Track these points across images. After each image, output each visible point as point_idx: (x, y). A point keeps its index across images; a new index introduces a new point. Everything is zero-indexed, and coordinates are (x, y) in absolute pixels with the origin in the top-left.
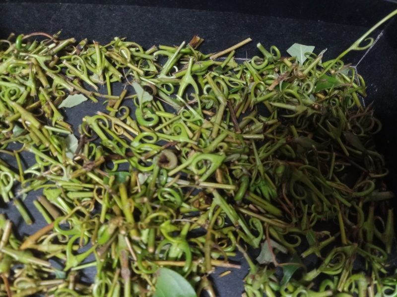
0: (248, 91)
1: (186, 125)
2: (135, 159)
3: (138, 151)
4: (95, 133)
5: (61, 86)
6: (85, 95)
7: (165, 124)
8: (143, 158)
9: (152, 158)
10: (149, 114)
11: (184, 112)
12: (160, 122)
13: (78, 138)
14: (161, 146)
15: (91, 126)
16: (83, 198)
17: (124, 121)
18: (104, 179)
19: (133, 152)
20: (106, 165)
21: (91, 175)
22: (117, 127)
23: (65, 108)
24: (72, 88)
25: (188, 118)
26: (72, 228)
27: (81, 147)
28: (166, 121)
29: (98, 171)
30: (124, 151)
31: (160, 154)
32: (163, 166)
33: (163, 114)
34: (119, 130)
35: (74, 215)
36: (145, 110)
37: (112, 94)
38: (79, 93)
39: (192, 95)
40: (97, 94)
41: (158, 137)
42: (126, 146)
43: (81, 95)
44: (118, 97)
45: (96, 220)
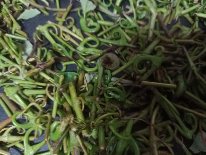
0: (173, 5)
1: (124, 31)
2: (81, 61)
3: (84, 54)
4: (46, 39)
5: (19, 2)
6: (39, 9)
7: (105, 31)
8: (88, 60)
9: (96, 60)
10: (92, 23)
11: (122, 21)
12: (101, 30)
13: (32, 43)
14: (103, 50)
15: (43, 34)
16: (37, 95)
17: (71, 29)
18: (55, 78)
19: (79, 54)
20: (56, 66)
21: (43, 75)
22: (64, 34)
23: (23, 20)
24: (28, 4)
25: (125, 25)
26: (28, 121)
27: (35, 51)
28: (106, 28)
29: (49, 71)
30: (71, 55)
31: (104, 56)
32: (107, 67)
33: (103, 22)
34: (66, 36)
35: (29, 110)
36: (88, 19)
37: (60, 7)
38: (34, 8)
39: (127, 7)
40: (48, 8)
41: (100, 42)
42: (73, 49)
43: (36, 10)
44: (65, 10)
45: (48, 115)
